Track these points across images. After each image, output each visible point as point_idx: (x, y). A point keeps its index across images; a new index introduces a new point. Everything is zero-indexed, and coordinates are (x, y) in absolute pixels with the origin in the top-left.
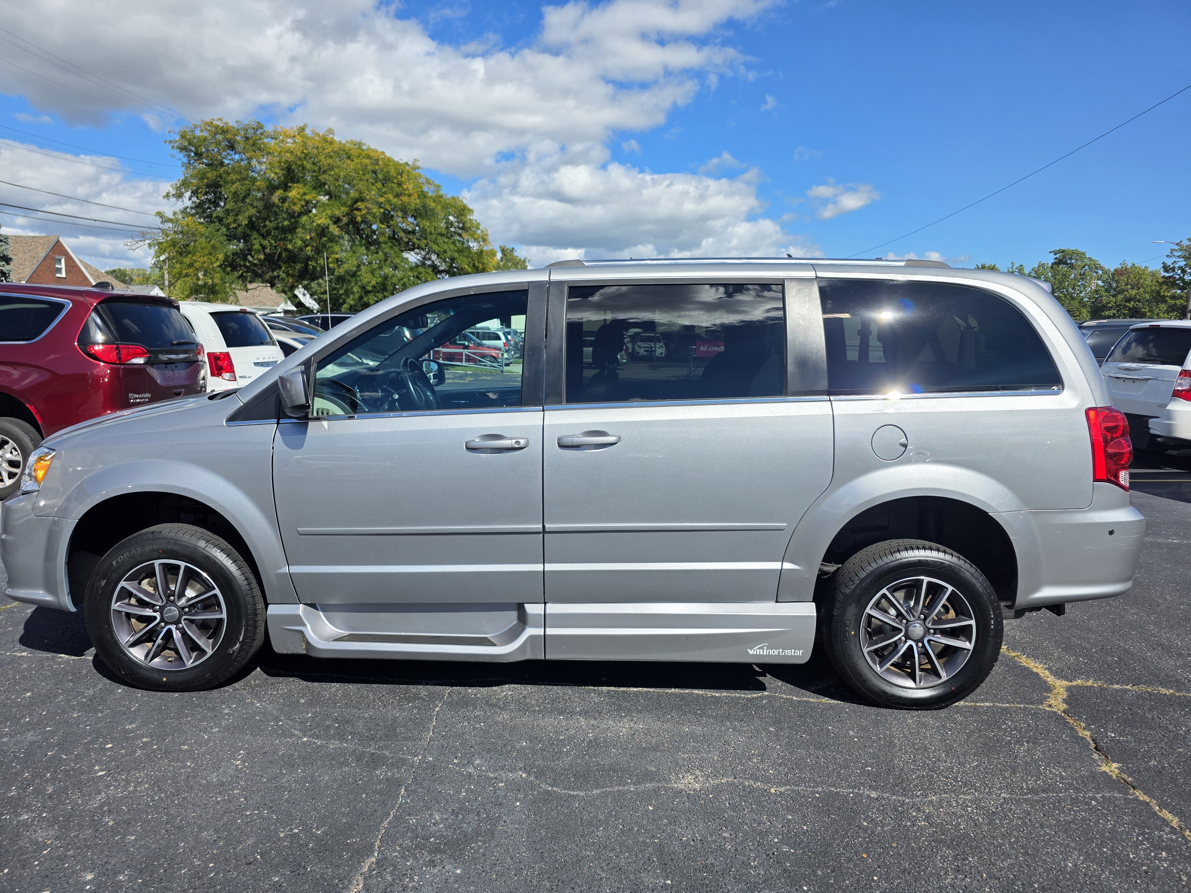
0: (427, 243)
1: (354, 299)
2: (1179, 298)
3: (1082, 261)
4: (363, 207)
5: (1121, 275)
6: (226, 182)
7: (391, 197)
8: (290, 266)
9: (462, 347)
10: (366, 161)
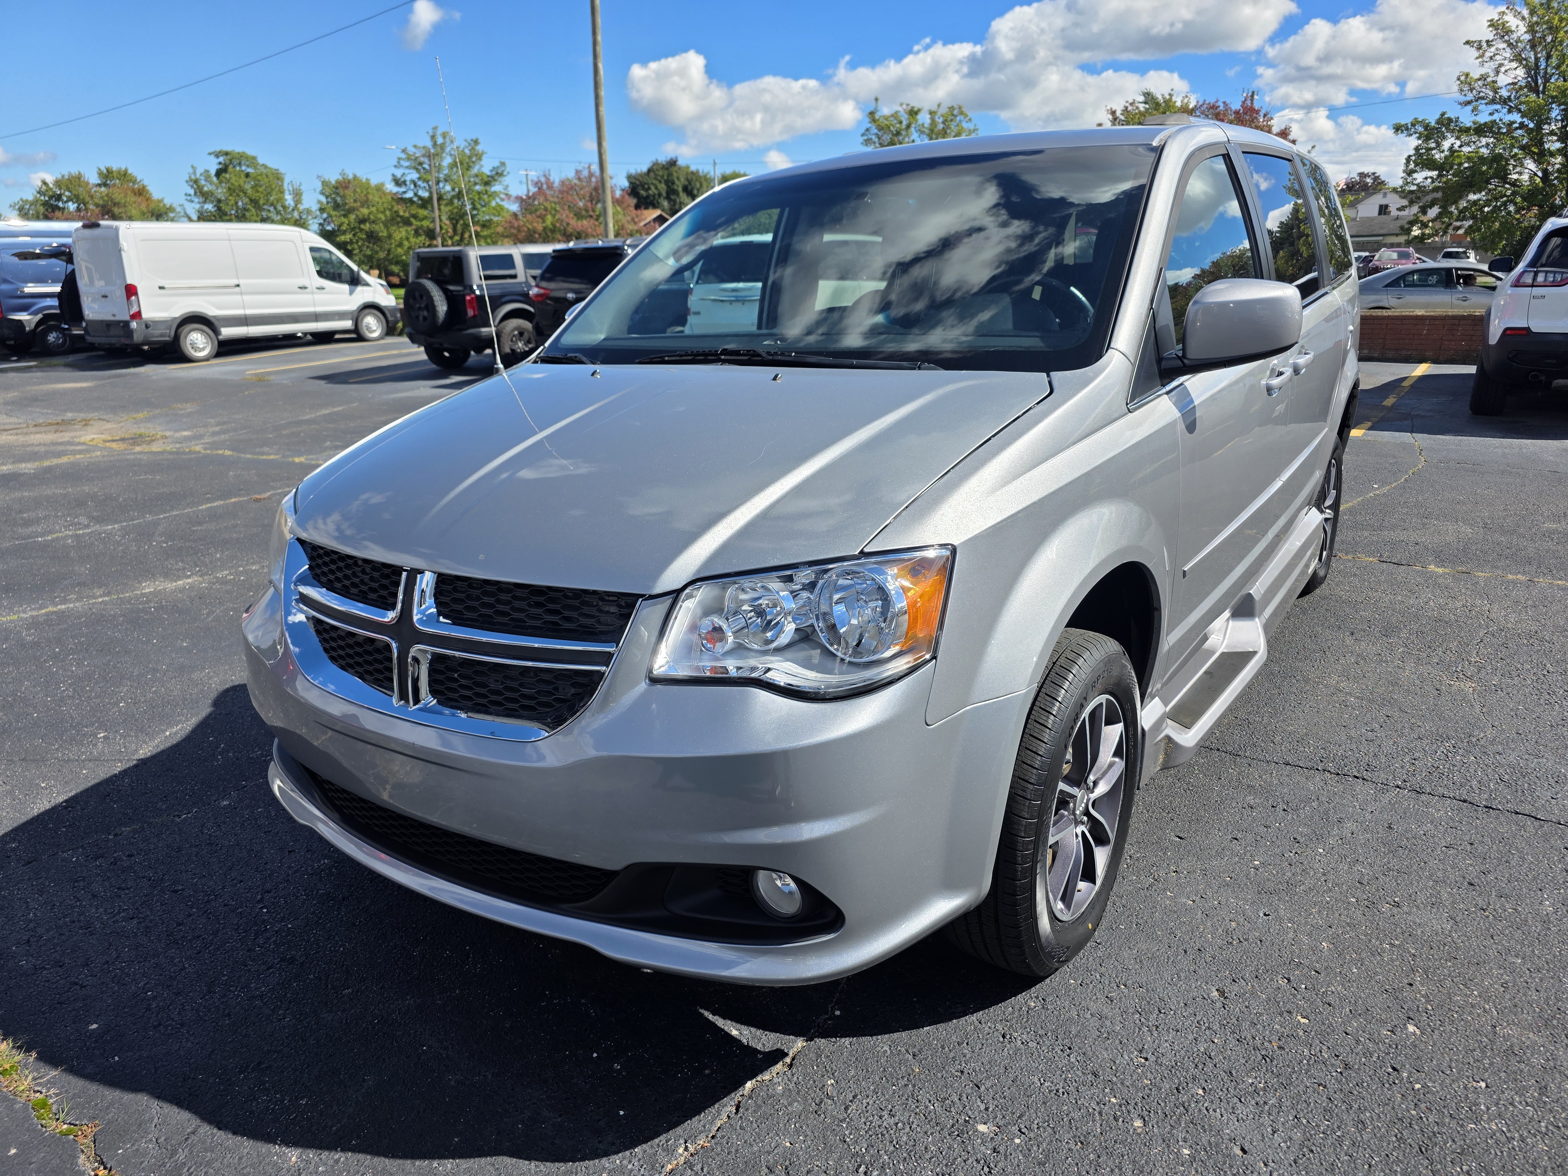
5: (345, 188)
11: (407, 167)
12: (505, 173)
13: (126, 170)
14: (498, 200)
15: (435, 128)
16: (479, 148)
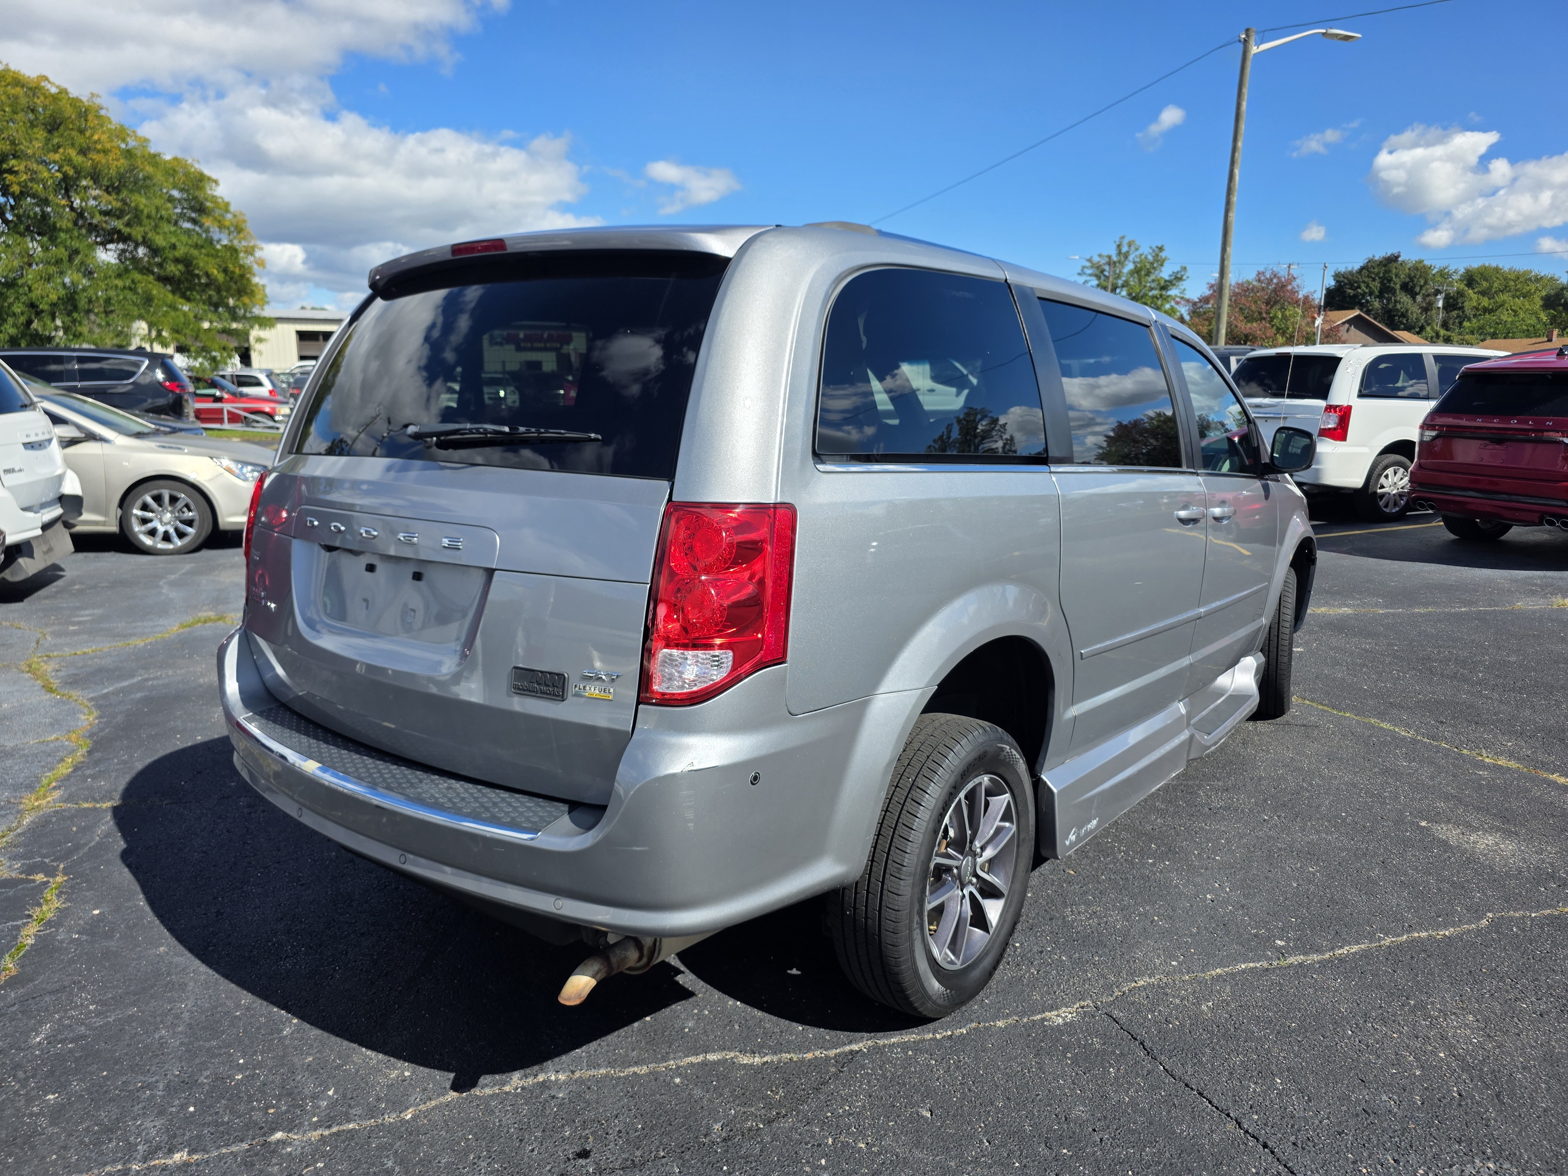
1: (14, 325)
4: (22, 168)
7: (73, 153)
9: (212, 399)
12: (1185, 277)
14: (1173, 303)
15: (1123, 238)
16: (1163, 255)
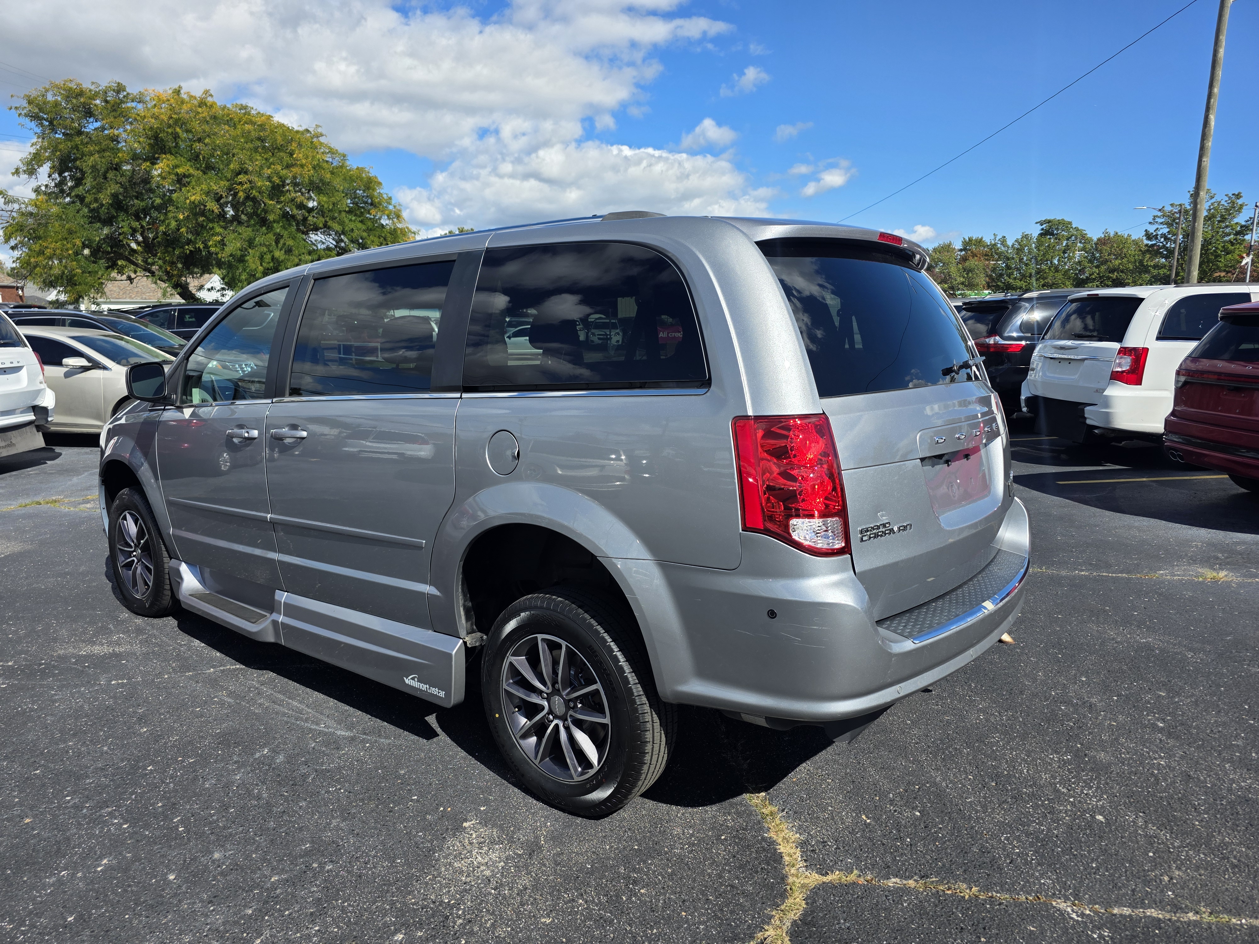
0: (326, 222)
2: (1162, 268)
3: (1068, 231)
5: (1104, 244)
6: (83, 155)
8: (167, 252)
10: (247, 127)
11: (1161, 223)
13: (981, 239)
